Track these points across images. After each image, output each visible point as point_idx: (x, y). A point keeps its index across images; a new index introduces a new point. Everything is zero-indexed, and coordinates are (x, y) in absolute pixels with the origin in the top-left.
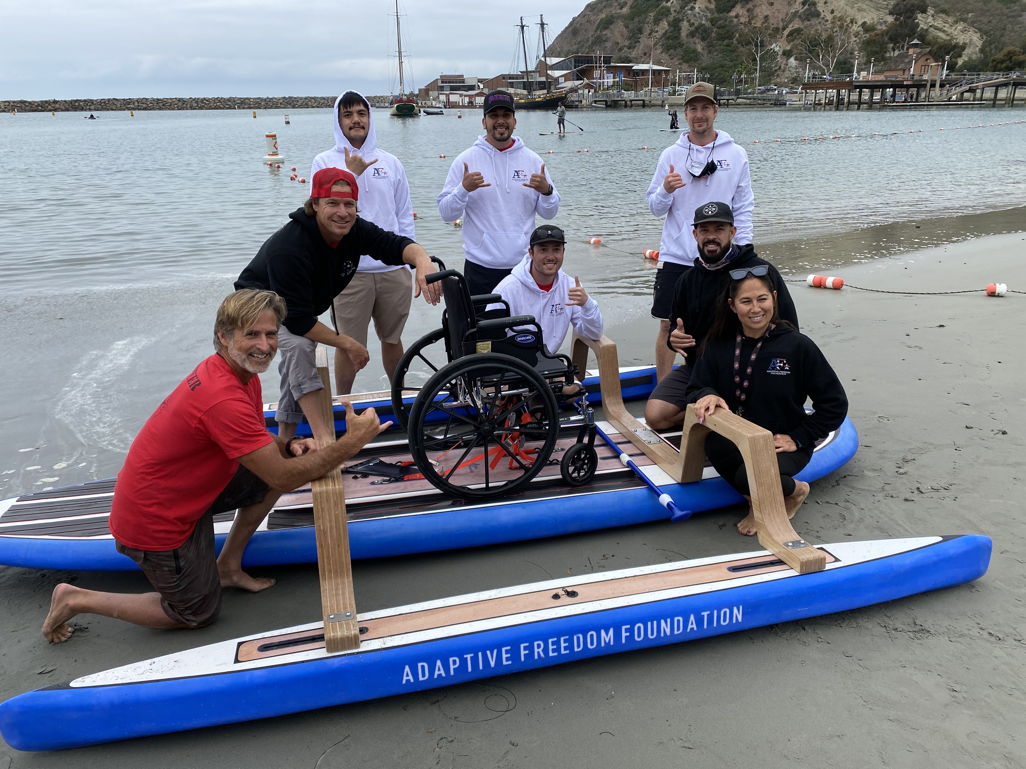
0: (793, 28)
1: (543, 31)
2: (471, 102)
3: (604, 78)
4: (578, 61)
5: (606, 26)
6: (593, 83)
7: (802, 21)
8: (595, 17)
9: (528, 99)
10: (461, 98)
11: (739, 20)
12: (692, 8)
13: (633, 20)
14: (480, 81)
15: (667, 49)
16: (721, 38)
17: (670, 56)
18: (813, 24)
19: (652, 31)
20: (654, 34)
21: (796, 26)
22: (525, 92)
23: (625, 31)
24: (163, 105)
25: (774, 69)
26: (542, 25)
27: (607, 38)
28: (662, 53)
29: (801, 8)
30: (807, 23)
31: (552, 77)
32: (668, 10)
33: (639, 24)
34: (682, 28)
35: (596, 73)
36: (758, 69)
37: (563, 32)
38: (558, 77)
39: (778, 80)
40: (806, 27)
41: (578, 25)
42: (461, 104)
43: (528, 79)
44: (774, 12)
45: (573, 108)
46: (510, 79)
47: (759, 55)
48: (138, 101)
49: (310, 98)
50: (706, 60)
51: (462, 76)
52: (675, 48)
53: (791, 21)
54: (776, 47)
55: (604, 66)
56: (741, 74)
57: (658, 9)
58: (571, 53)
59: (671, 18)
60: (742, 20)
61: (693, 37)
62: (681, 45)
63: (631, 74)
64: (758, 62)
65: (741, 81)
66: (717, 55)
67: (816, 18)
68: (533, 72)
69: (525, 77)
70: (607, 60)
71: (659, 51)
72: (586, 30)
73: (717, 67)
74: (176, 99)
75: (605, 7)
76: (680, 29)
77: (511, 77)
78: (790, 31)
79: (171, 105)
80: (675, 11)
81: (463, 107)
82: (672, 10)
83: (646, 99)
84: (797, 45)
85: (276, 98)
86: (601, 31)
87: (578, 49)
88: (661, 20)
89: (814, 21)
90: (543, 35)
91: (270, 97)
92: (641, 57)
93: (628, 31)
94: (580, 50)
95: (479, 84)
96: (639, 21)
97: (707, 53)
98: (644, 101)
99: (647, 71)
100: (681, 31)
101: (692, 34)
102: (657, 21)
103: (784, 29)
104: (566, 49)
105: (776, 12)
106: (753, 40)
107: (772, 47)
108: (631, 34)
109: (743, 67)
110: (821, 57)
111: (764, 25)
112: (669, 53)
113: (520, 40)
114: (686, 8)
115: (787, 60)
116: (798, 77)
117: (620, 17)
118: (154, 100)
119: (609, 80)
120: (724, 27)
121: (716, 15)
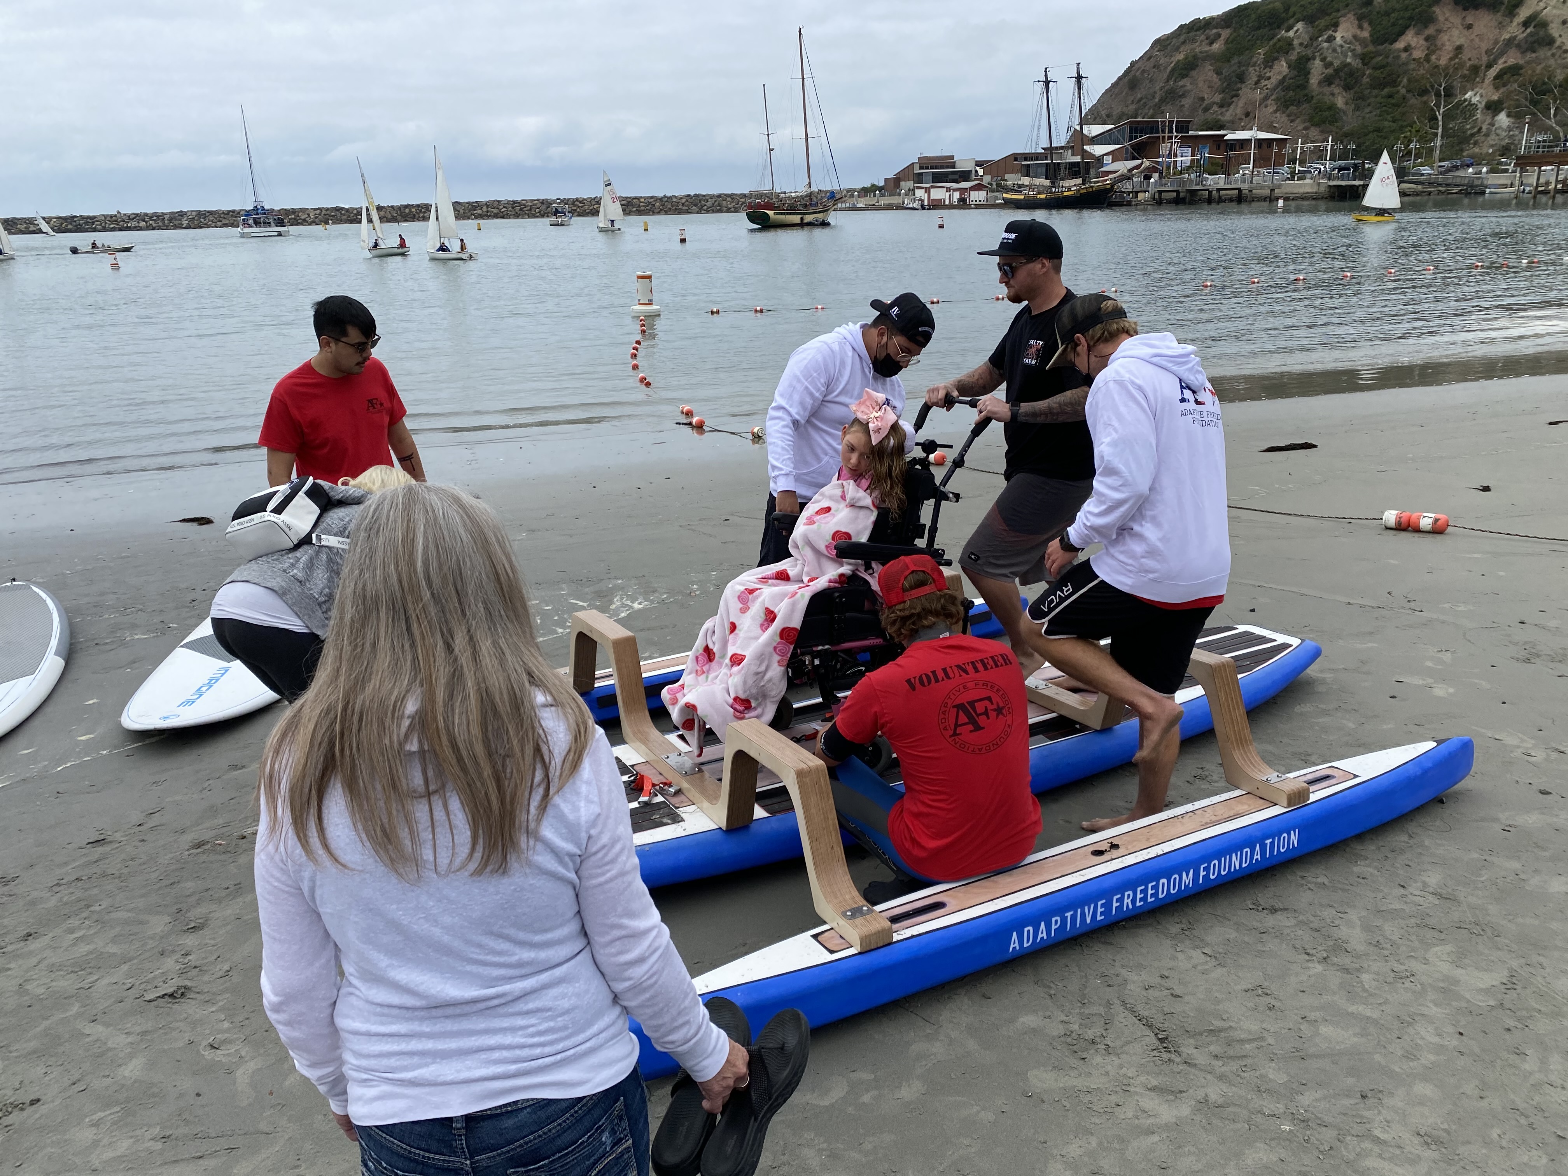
0: (1507, 65)
1: (1079, 88)
2: (962, 200)
3: (1176, 156)
4: (1136, 129)
5: (1184, 72)
6: (1158, 163)
7: (1522, 53)
8: (1167, 60)
9: (1051, 192)
10: (948, 194)
11: (1411, 54)
12: (1331, 39)
13: (1229, 61)
14: (979, 164)
15: (1284, 104)
16: (1377, 84)
17: (1289, 116)
18: (1543, 56)
19: (1260, 77)
20: (1263, 83)
21: (1511, 61)
22: (1047, 182)
23: (1215, 78)
24: (521, 210)
25: (1469, 132)
26: (1079, 78)
27: (1185, 91)
28: (1275, 112)
29: (1521, 31)
30: (1530, 56)
31: (1091, 156)
32: (1289, 43)
33: (1239, 67)
34: (1312, 71)
35: (1164, 148)
36: (1440, 134)
37: (1114, 85)
38: (1103, 155)
39: (1477, 150)
40: (1528, 63)
41: (1138, 73)
42: (947, 203)
43: (1052, 160)
44: (1472, 40)
45: (1122, 205)
46: (1026, 159)
47: (1442, 111)
48: (488, 204)
49: (725, 195)
50: (1351, 121)
51: (953, 157)
52: (1298, 103)
53: (1502, 54)
54: (1473, 96)
55: (1176, 137)
56: (1410, 141)
57: (1271, 43)
58: (1125, 117)
59: (1293, 56)
60: (1418, 54)
61: (1330, 84)
62: (1309, 98)
63: (1222, 147)
64: (1440, 123)
65: (1409, 153)
66: (1371, 112)
67: (1546, 48)
68: (1062, 148)
69: (1049, 157)
70: (1183, 127)
71: (1271, 109)
72: (1151, 80)
73: (1370, 132)
74: (538, 200)
75: (1184, 43)
76: (1309, 73)
77: (1026, 157)
78: (1501, 70)
79: (530, 210)
80: (1301, 44)
81: (951, 207)
82: (1296, 42)
83: (1245, 186)
84: (1512, 92)
85: (676, 197)
86: (1175, 81)
87: (1136, 110)
88: (1277, 59)
89: (1543, 53)
90: (1079, 93)
91: (668, 195)
92: (1241, 119)
93: (1220, 80)
94: (1140, 112)
95: (978, 168)
96: (1239, 63)
97: (1354, 110)
98: (1239, 190)
99: (1248, 141)
100: (1311, 76)
101: (1328, 81)
102: (1269, 62)
103: (1489, 66)
104: (1117, 110)
105: (1477, 40)
106: (1432, 87)
107: (1467, 96)
108: (1225, 84)
109: (1413, 130)
110: (1552, 112)
111: (1453, 63)
112: (1288, 111)
113: (1042, 104)
114: (1320, 39)
115: (1494, 116)
116: (1512, 143)
117: (1208, 57)
118: (508, 202)
119: (1185, 157)
120: (1383, 67)
121: (1371, 48)
